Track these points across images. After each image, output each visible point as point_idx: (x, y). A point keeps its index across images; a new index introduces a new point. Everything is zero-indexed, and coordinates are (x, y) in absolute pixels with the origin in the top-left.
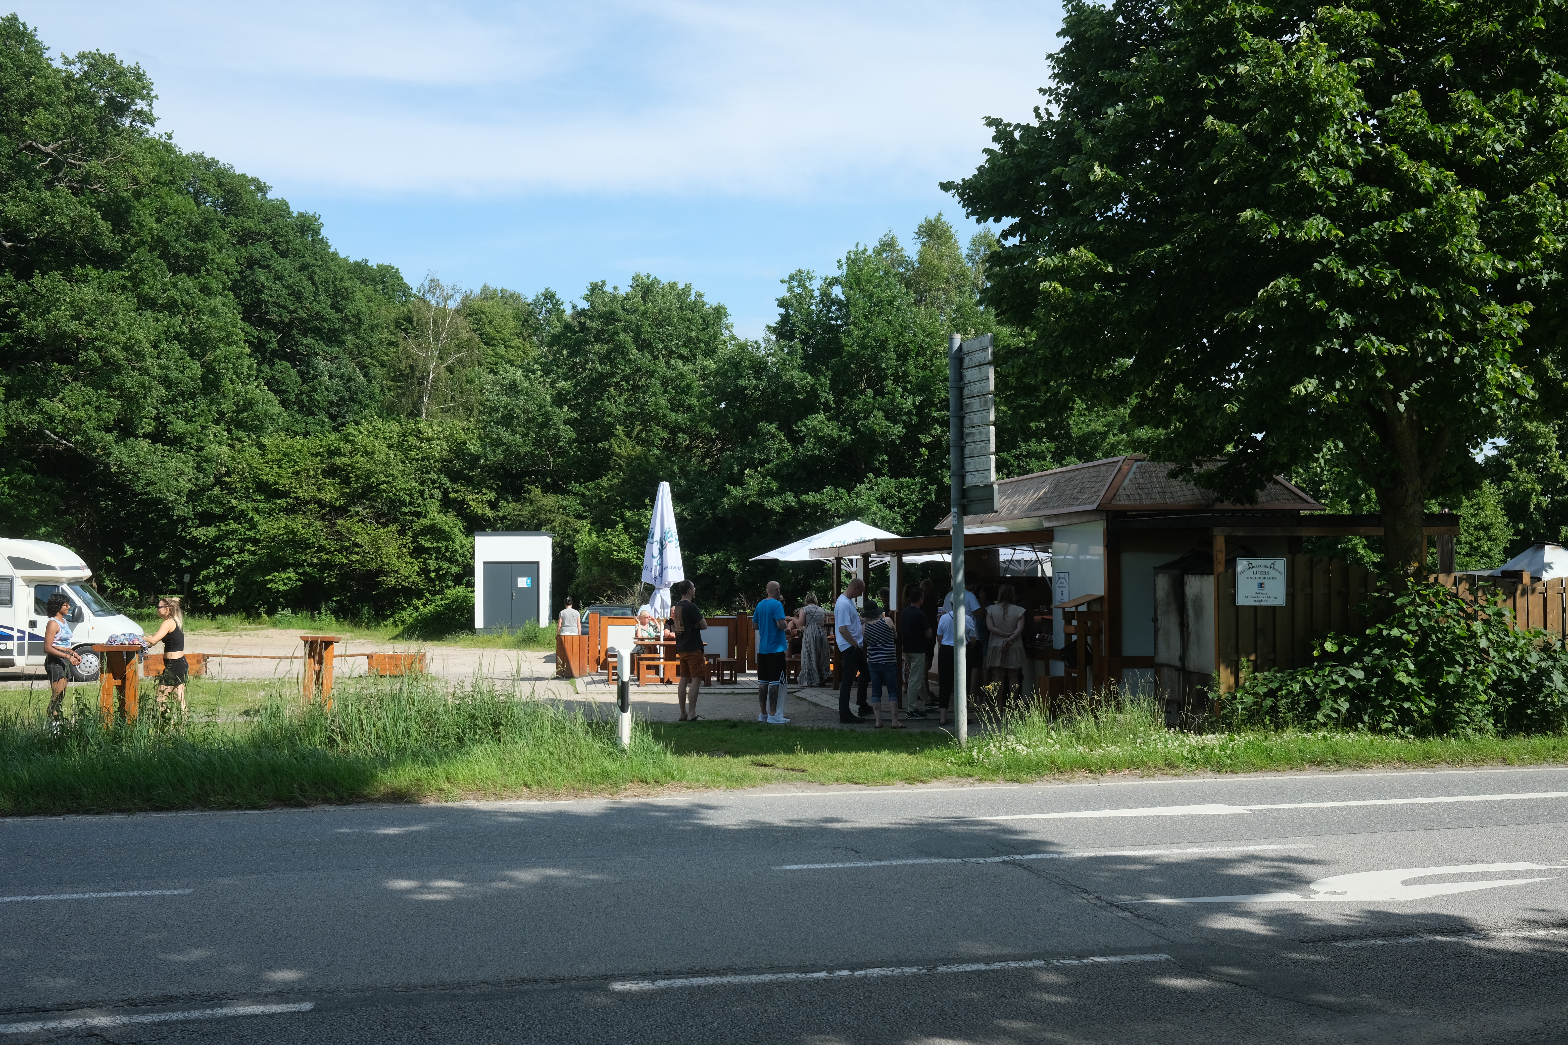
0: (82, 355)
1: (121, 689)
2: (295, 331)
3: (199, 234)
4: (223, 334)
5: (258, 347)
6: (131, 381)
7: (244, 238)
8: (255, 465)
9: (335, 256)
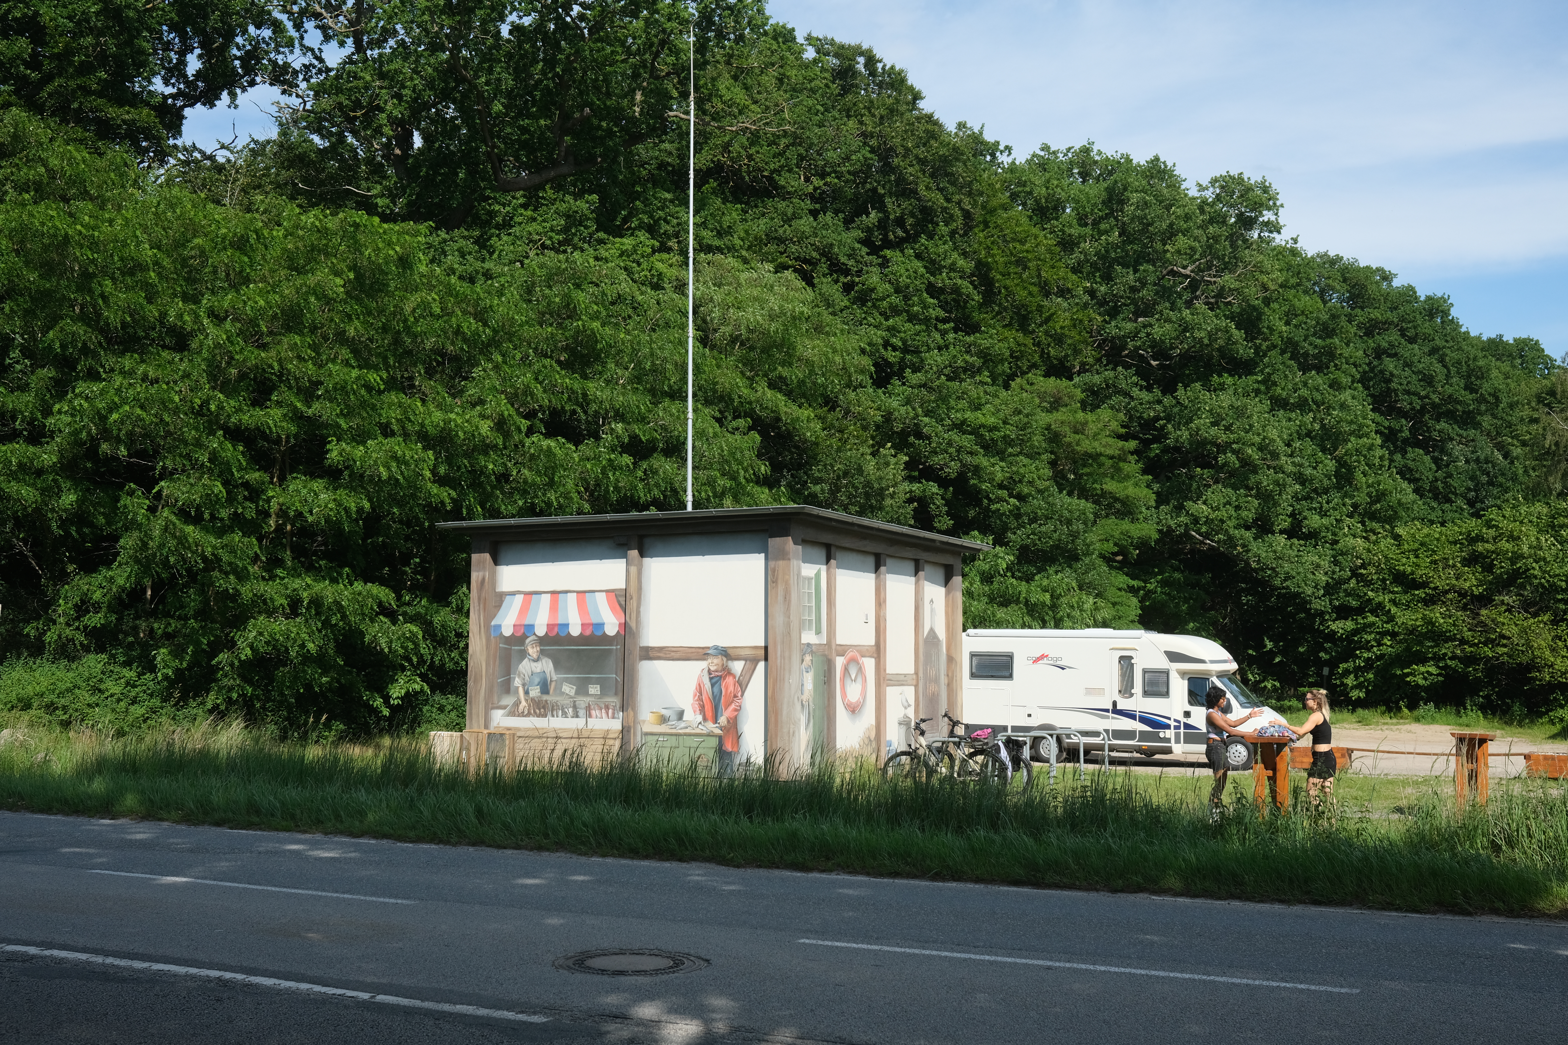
0: (1221, 459)
1: (1273, 779)
2: (1427, 416)
3: (1327, 331)
4: (1354, 427)
5: (1389, 437)
6: (1266, 479)
7: (1370, 329)
8: (1391, 556)
9: (1466, 335)
